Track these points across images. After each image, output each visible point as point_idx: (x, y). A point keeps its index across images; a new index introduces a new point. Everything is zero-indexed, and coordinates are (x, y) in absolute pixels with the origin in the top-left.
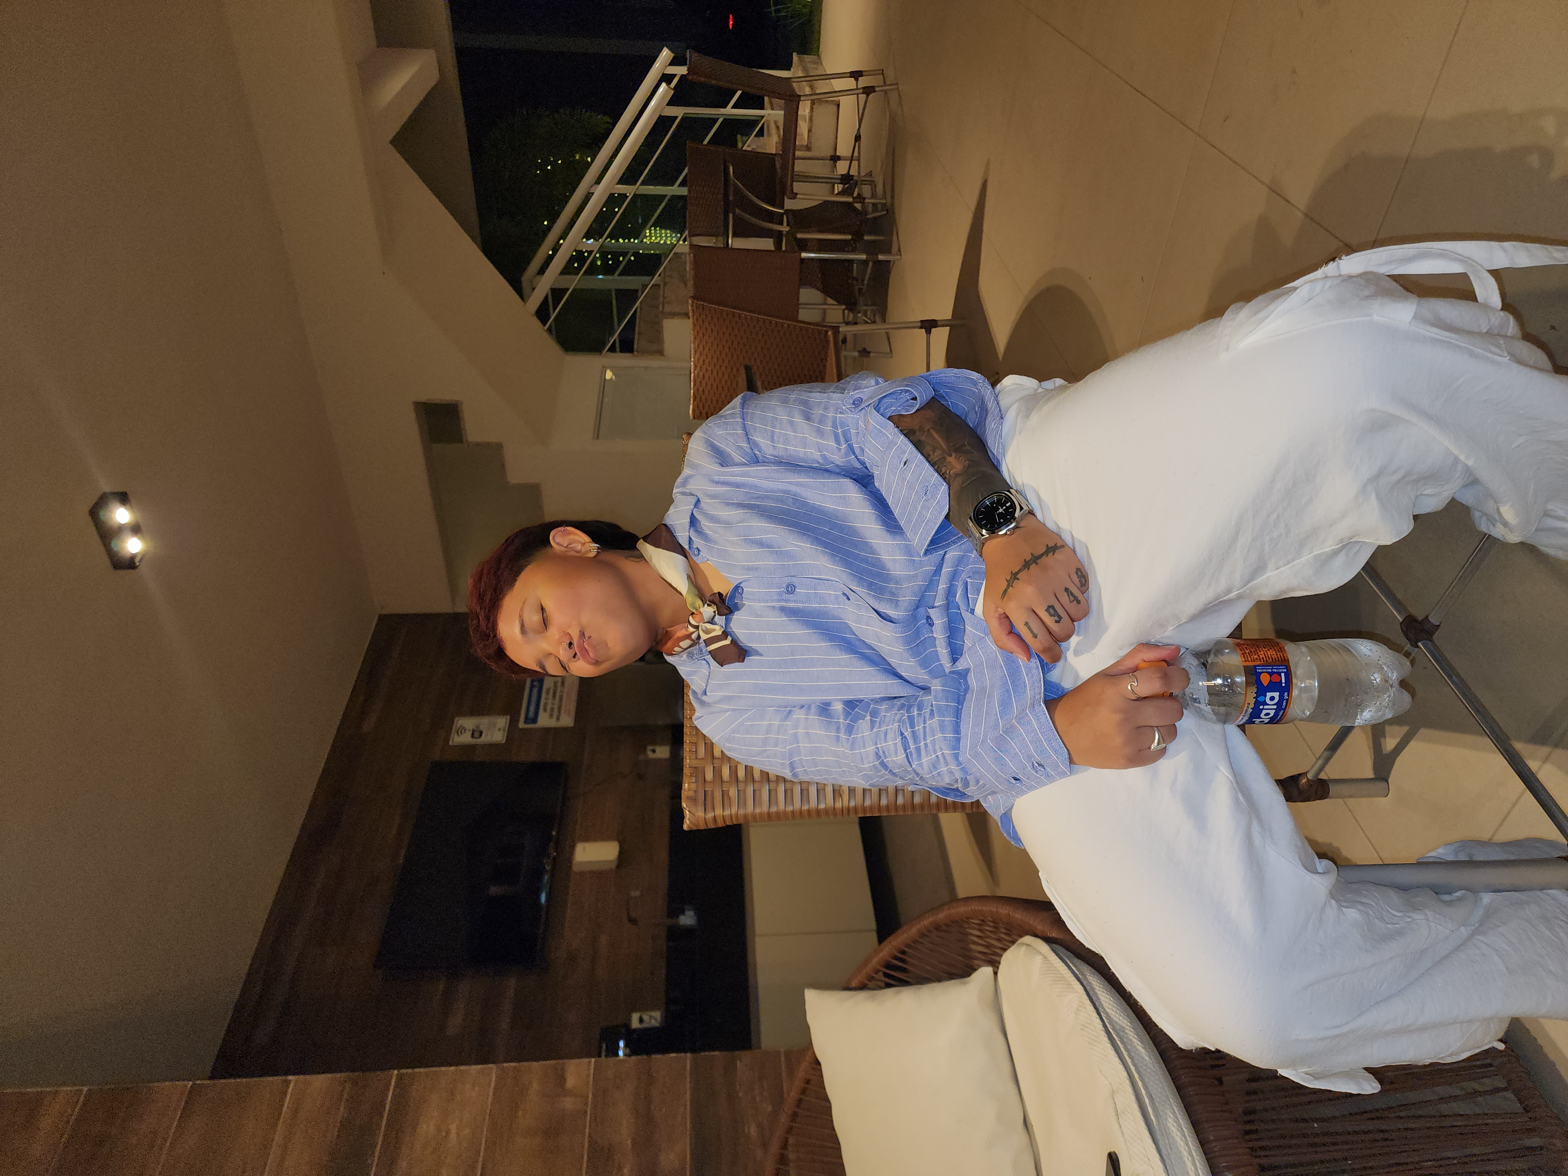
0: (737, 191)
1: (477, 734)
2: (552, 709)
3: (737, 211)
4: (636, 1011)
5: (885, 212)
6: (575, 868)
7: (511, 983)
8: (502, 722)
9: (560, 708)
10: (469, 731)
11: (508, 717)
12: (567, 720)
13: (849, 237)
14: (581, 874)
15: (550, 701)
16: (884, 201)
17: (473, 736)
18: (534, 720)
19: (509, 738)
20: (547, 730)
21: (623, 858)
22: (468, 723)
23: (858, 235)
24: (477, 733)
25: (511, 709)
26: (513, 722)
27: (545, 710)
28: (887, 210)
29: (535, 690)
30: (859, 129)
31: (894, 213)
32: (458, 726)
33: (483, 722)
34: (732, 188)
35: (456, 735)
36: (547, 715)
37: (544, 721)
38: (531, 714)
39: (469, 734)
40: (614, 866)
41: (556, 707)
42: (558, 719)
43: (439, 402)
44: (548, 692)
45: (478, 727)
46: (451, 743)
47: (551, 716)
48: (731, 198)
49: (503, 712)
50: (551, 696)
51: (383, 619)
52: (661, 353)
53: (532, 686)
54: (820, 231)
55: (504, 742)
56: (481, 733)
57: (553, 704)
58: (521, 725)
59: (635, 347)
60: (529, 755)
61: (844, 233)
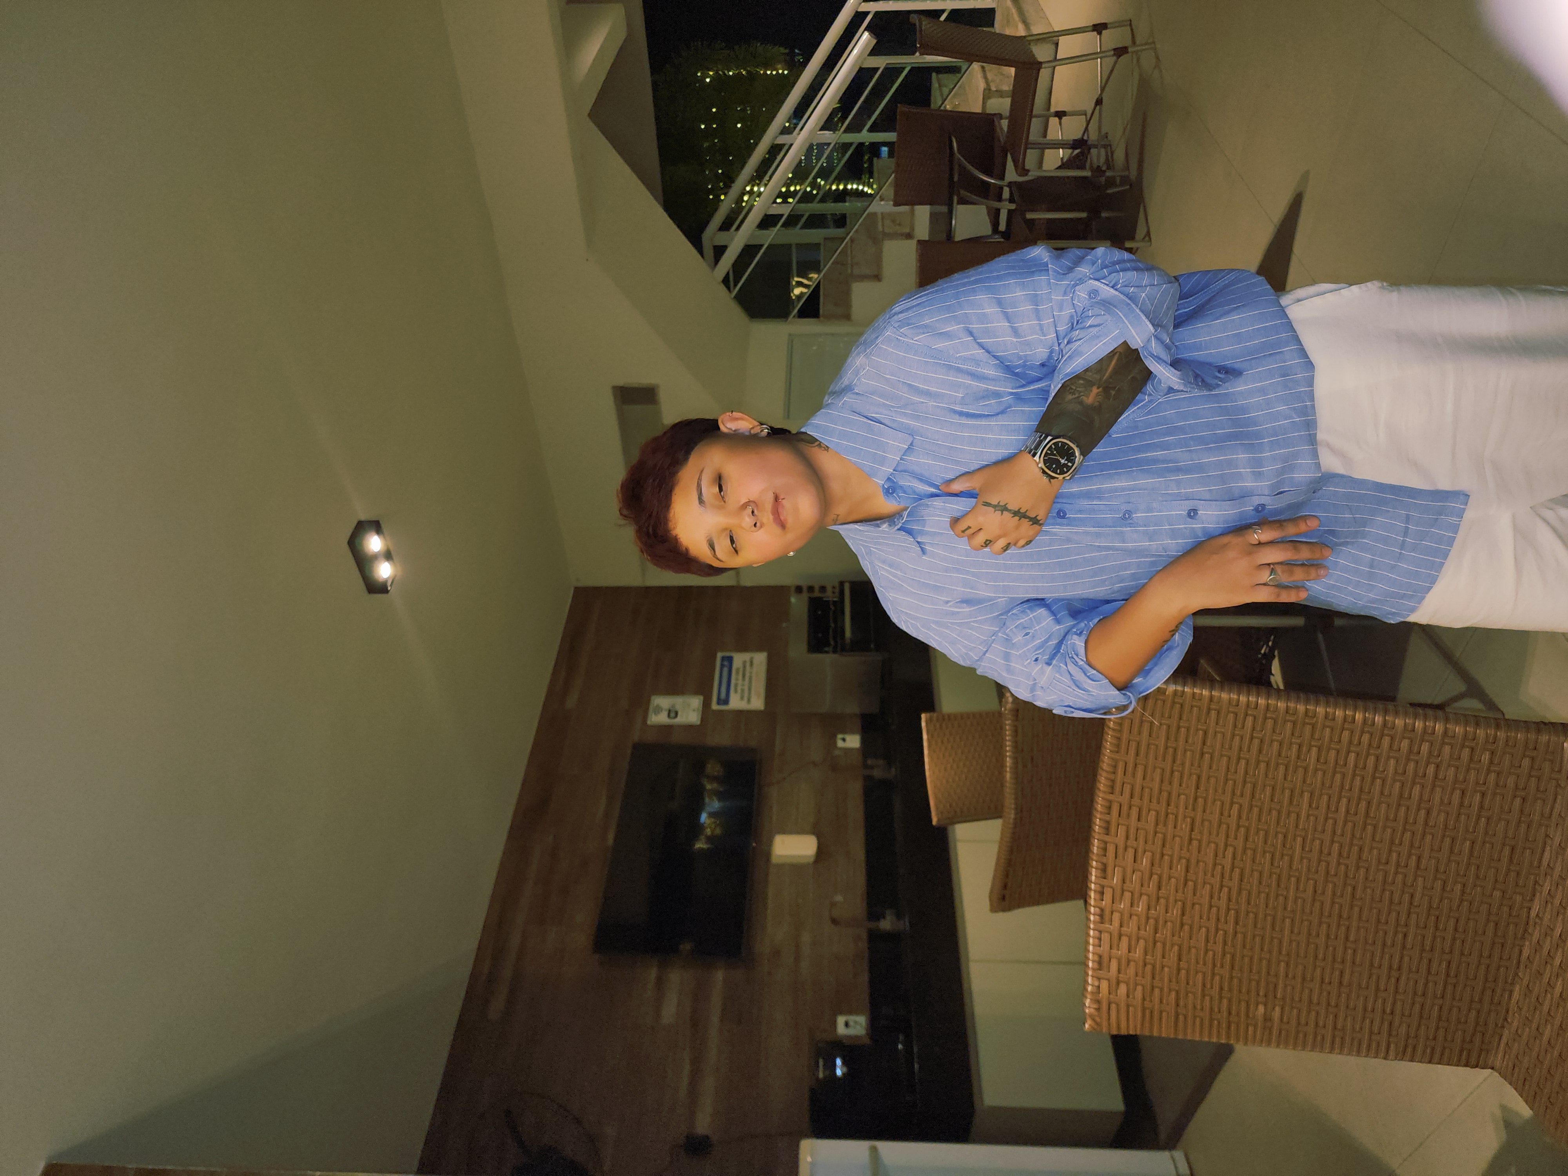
0: (963, 171)
1: (673, 715)
2: (743, 690)
3: (962, 192)
4: (841, 1013)
5: (1128, 187)
6: (774, 860)
7: (719, 976)
8: (696, 702)
9: (750, 690)
10: (666, 710)
11: (702, 698)
12: (758, 703)
13: (1084, 215)
14: (780, 866)
15: (740, 682)
16: (1127, 173)
17: (669, 716)
18: (726, 702)
19: (703, 719)
20: (739, 713)
21: (822, 853)
22: (662, 702)
23: (1094, 212)
24: (673, 713)
25: (703, 689)
26: (706, 704)
27: (736, 691)
28: (1131, 185)
29: (726, 670)
30: (1101, 94)
31: (1141, 190)
32: (655, 705)
33: (678, 701)
34: (956, 167)
35: (653, 716)
36: (738, 695)
37: (736, 703)
38: (723, 695)
39: (666, 713)
40: (812, 860)
41: (746, 688)
42: (749, 701)
43: (637, 386)
44: (737, 672)
45: (673, 706)
46: (649, 722)
47: (742, 698)
48: (956, 178)
49: (696, 693)
50: (740, 677)
51: (577, 589)
52: (847, 317)
53: (722, 666)
54: (1049, 210)
55: (699, 723)
56: (676, 713)
57: (743, 685)
58: (715, 706)
59: (821, 311)
60: (721, 738)
61: (1079, 210)
